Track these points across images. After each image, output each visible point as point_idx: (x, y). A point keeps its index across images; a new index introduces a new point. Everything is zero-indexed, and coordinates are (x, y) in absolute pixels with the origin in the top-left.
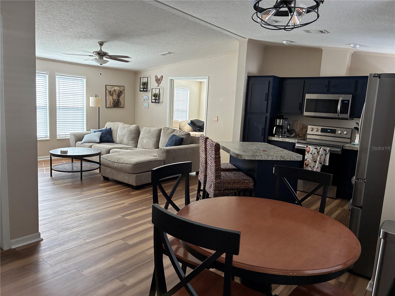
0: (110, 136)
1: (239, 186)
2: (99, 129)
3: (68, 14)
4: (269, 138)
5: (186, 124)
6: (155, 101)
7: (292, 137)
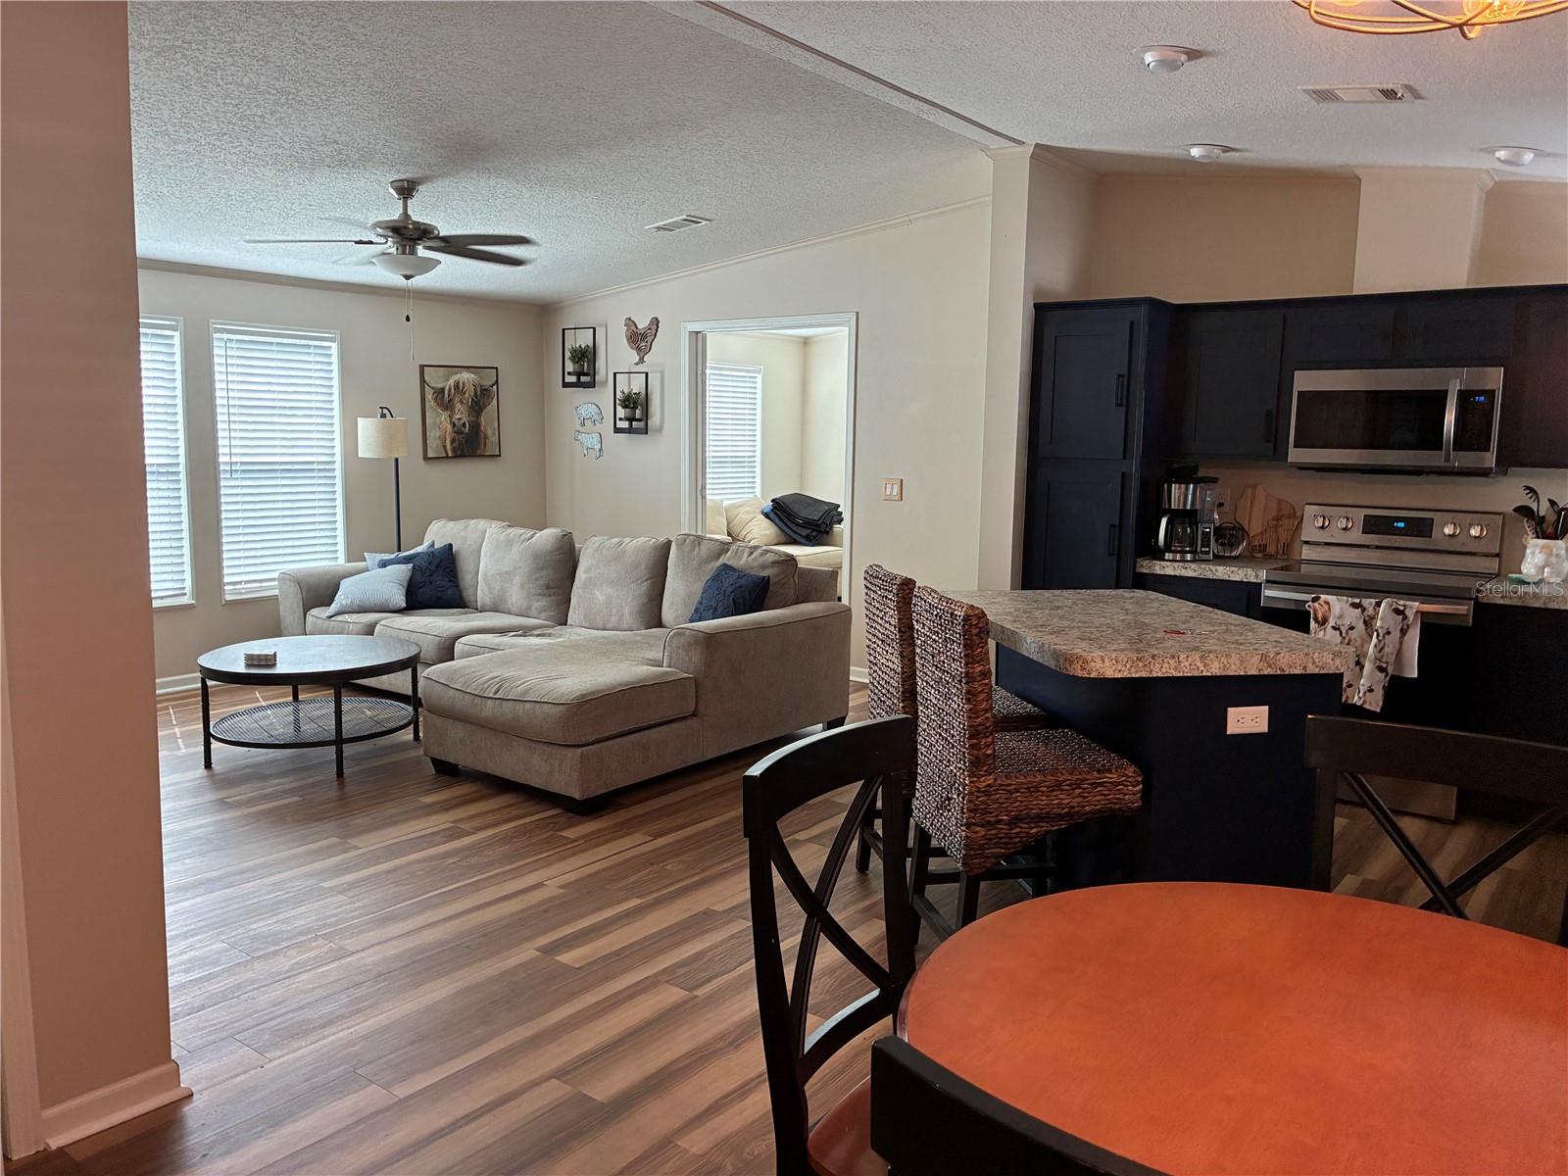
0: (450, 581)
1: (1081, 799)
2: (399, 550)
3: (266, 60)
4: (1142, 566)
5: (755, 512)
6: (631, 425)
7: (1236, 558)
